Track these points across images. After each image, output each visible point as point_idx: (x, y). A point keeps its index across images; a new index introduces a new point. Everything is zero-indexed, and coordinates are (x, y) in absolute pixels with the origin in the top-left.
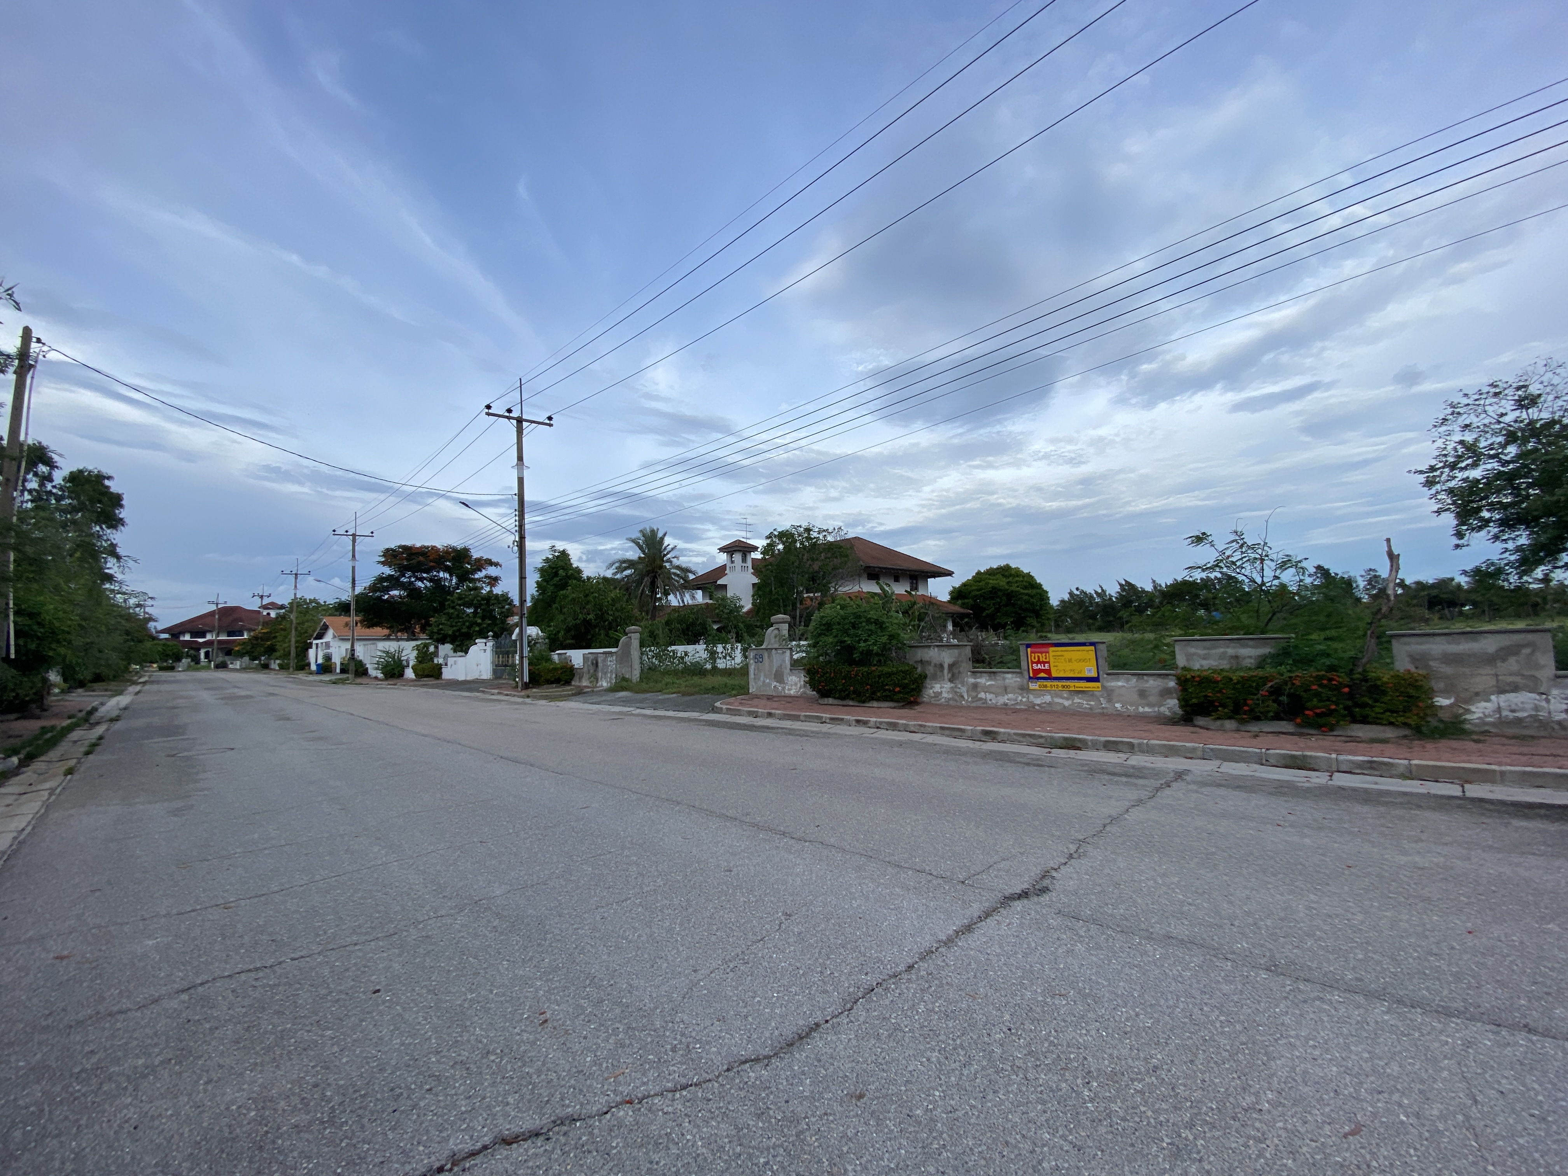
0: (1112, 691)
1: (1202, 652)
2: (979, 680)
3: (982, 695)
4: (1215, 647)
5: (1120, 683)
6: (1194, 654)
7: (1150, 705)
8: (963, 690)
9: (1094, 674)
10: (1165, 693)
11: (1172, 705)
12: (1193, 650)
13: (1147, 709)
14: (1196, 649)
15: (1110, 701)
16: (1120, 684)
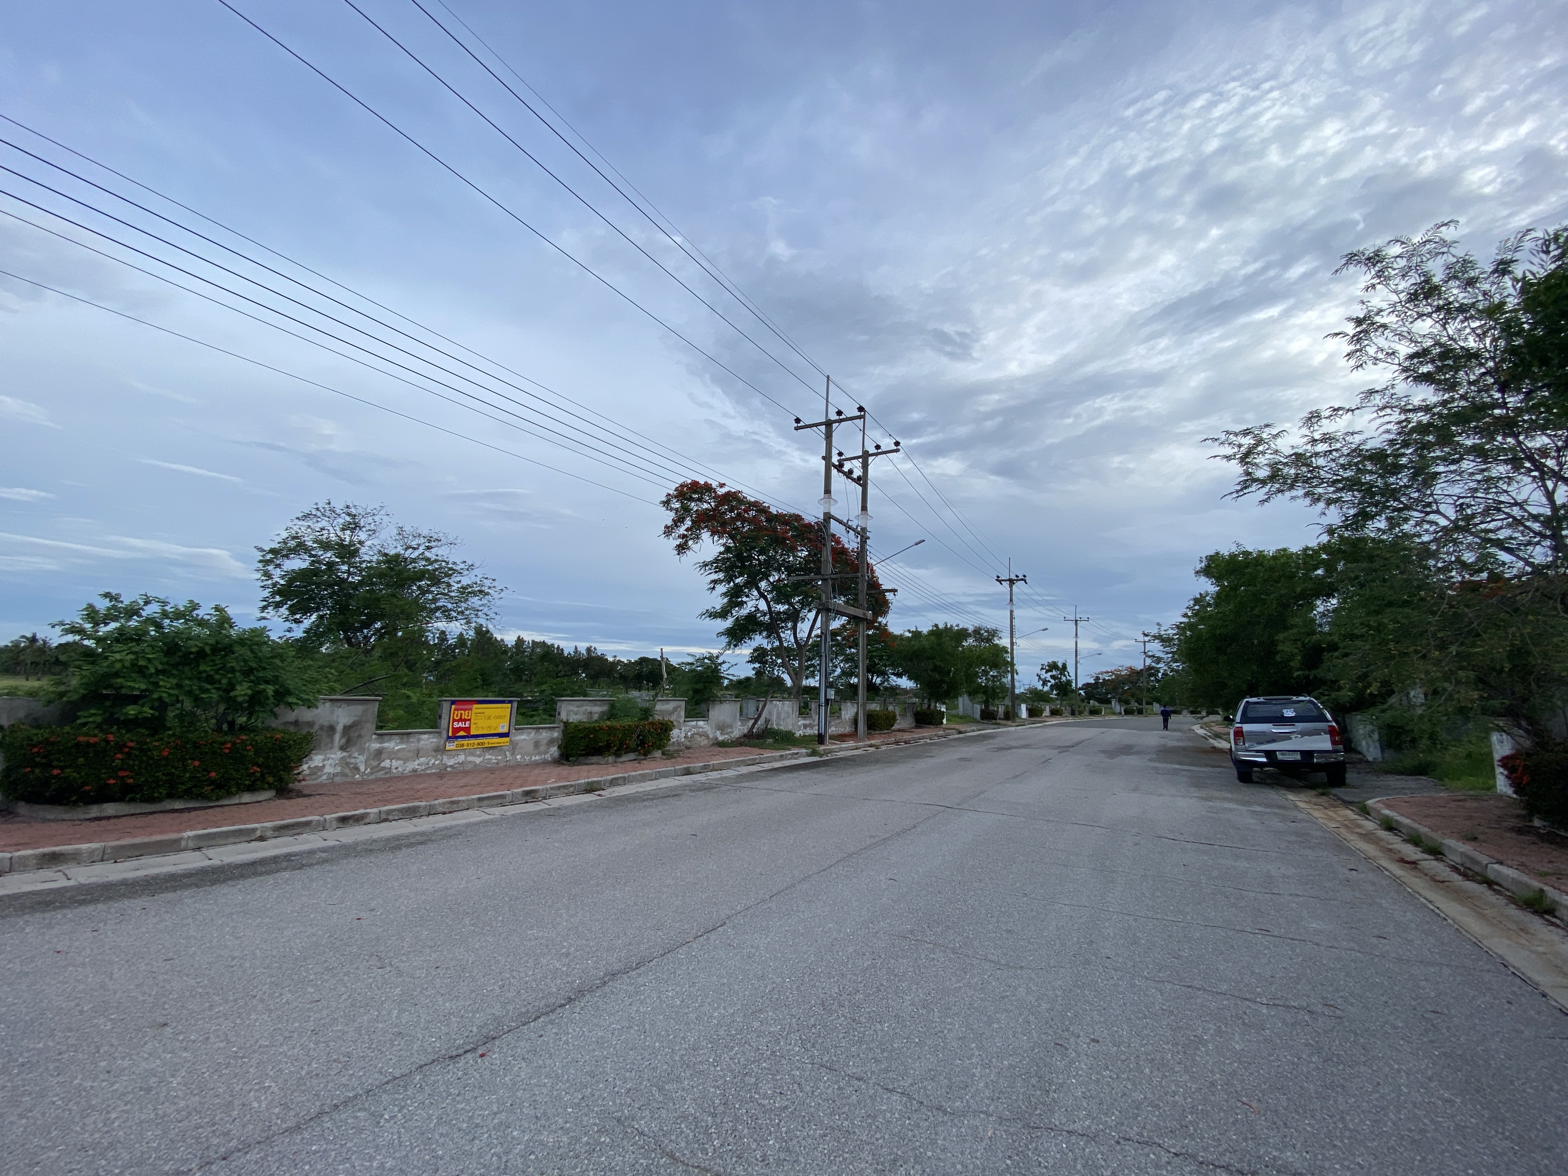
0: (517, 744)
1: (575, 709)
2: (386, 745)
3: (386, 763)
4: (582, 706)
5: (525, 738)
6: (571, 711)
7: (539, 754)
8: (360, 760)
9: (505, 730)
10: (551, 742)
11: (554, 751)
12: (571, 708)
13: (537, 758)
14: (573, 708)
15: (513, 754)
16: (523, 737)
